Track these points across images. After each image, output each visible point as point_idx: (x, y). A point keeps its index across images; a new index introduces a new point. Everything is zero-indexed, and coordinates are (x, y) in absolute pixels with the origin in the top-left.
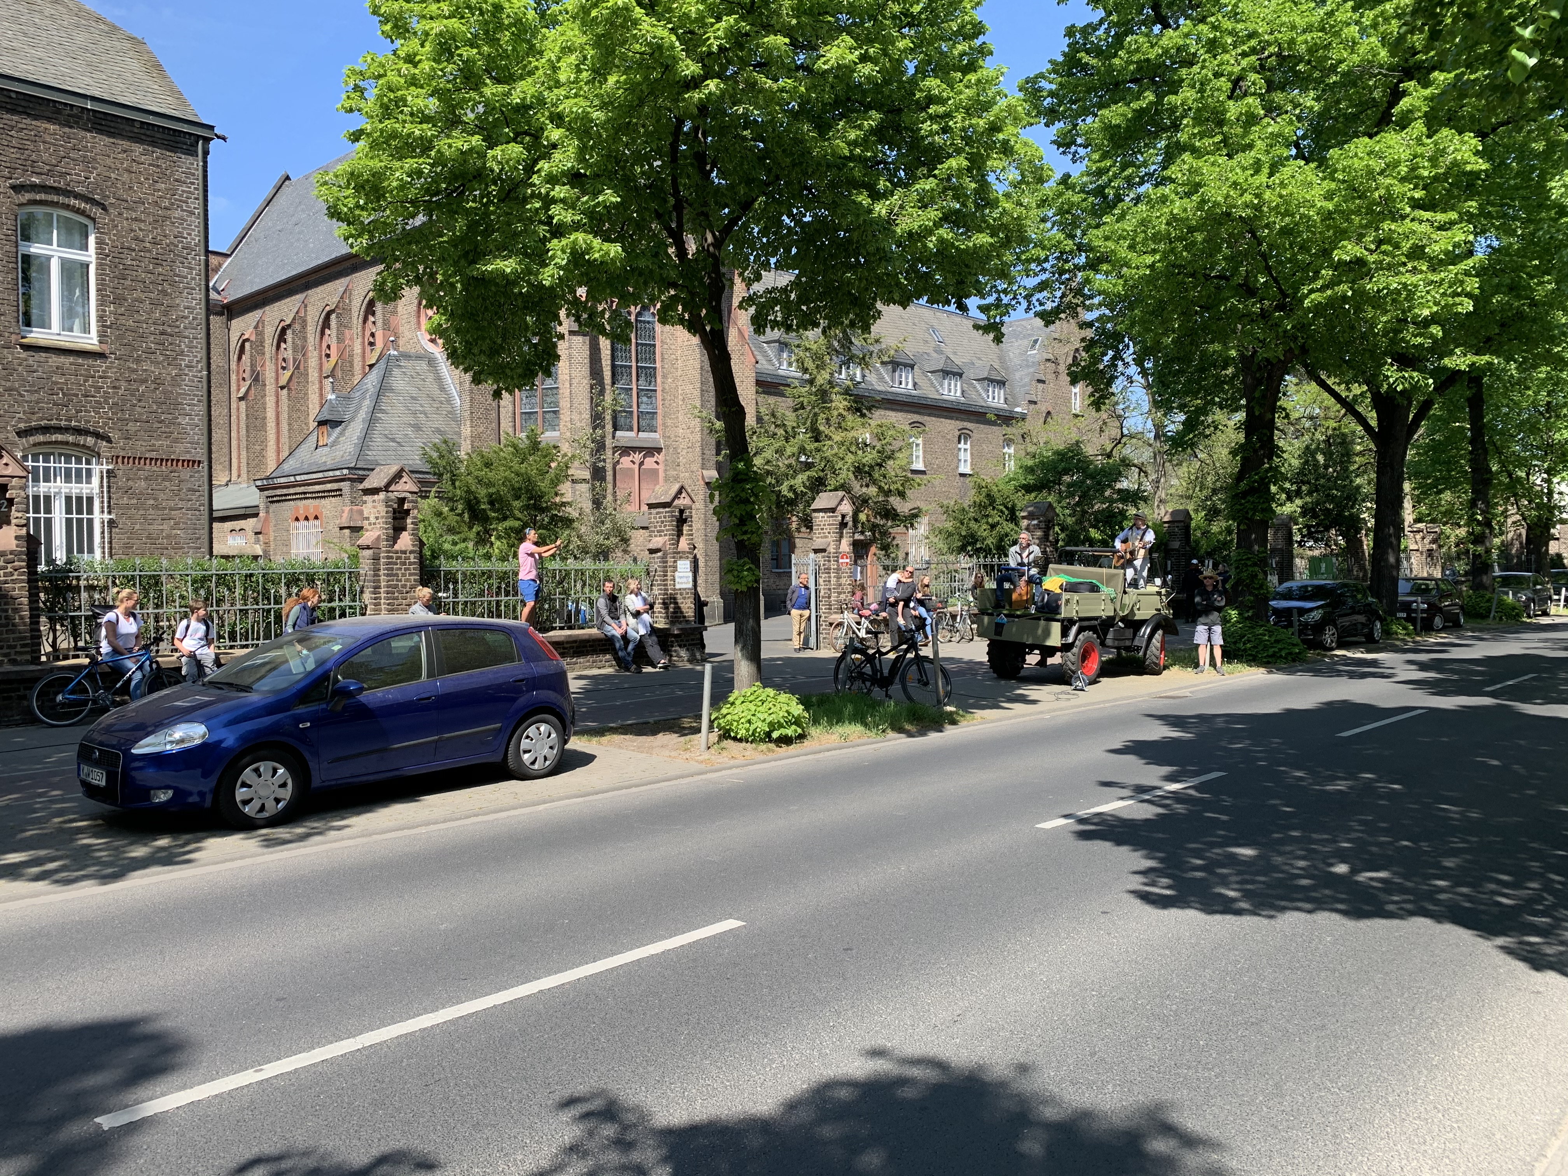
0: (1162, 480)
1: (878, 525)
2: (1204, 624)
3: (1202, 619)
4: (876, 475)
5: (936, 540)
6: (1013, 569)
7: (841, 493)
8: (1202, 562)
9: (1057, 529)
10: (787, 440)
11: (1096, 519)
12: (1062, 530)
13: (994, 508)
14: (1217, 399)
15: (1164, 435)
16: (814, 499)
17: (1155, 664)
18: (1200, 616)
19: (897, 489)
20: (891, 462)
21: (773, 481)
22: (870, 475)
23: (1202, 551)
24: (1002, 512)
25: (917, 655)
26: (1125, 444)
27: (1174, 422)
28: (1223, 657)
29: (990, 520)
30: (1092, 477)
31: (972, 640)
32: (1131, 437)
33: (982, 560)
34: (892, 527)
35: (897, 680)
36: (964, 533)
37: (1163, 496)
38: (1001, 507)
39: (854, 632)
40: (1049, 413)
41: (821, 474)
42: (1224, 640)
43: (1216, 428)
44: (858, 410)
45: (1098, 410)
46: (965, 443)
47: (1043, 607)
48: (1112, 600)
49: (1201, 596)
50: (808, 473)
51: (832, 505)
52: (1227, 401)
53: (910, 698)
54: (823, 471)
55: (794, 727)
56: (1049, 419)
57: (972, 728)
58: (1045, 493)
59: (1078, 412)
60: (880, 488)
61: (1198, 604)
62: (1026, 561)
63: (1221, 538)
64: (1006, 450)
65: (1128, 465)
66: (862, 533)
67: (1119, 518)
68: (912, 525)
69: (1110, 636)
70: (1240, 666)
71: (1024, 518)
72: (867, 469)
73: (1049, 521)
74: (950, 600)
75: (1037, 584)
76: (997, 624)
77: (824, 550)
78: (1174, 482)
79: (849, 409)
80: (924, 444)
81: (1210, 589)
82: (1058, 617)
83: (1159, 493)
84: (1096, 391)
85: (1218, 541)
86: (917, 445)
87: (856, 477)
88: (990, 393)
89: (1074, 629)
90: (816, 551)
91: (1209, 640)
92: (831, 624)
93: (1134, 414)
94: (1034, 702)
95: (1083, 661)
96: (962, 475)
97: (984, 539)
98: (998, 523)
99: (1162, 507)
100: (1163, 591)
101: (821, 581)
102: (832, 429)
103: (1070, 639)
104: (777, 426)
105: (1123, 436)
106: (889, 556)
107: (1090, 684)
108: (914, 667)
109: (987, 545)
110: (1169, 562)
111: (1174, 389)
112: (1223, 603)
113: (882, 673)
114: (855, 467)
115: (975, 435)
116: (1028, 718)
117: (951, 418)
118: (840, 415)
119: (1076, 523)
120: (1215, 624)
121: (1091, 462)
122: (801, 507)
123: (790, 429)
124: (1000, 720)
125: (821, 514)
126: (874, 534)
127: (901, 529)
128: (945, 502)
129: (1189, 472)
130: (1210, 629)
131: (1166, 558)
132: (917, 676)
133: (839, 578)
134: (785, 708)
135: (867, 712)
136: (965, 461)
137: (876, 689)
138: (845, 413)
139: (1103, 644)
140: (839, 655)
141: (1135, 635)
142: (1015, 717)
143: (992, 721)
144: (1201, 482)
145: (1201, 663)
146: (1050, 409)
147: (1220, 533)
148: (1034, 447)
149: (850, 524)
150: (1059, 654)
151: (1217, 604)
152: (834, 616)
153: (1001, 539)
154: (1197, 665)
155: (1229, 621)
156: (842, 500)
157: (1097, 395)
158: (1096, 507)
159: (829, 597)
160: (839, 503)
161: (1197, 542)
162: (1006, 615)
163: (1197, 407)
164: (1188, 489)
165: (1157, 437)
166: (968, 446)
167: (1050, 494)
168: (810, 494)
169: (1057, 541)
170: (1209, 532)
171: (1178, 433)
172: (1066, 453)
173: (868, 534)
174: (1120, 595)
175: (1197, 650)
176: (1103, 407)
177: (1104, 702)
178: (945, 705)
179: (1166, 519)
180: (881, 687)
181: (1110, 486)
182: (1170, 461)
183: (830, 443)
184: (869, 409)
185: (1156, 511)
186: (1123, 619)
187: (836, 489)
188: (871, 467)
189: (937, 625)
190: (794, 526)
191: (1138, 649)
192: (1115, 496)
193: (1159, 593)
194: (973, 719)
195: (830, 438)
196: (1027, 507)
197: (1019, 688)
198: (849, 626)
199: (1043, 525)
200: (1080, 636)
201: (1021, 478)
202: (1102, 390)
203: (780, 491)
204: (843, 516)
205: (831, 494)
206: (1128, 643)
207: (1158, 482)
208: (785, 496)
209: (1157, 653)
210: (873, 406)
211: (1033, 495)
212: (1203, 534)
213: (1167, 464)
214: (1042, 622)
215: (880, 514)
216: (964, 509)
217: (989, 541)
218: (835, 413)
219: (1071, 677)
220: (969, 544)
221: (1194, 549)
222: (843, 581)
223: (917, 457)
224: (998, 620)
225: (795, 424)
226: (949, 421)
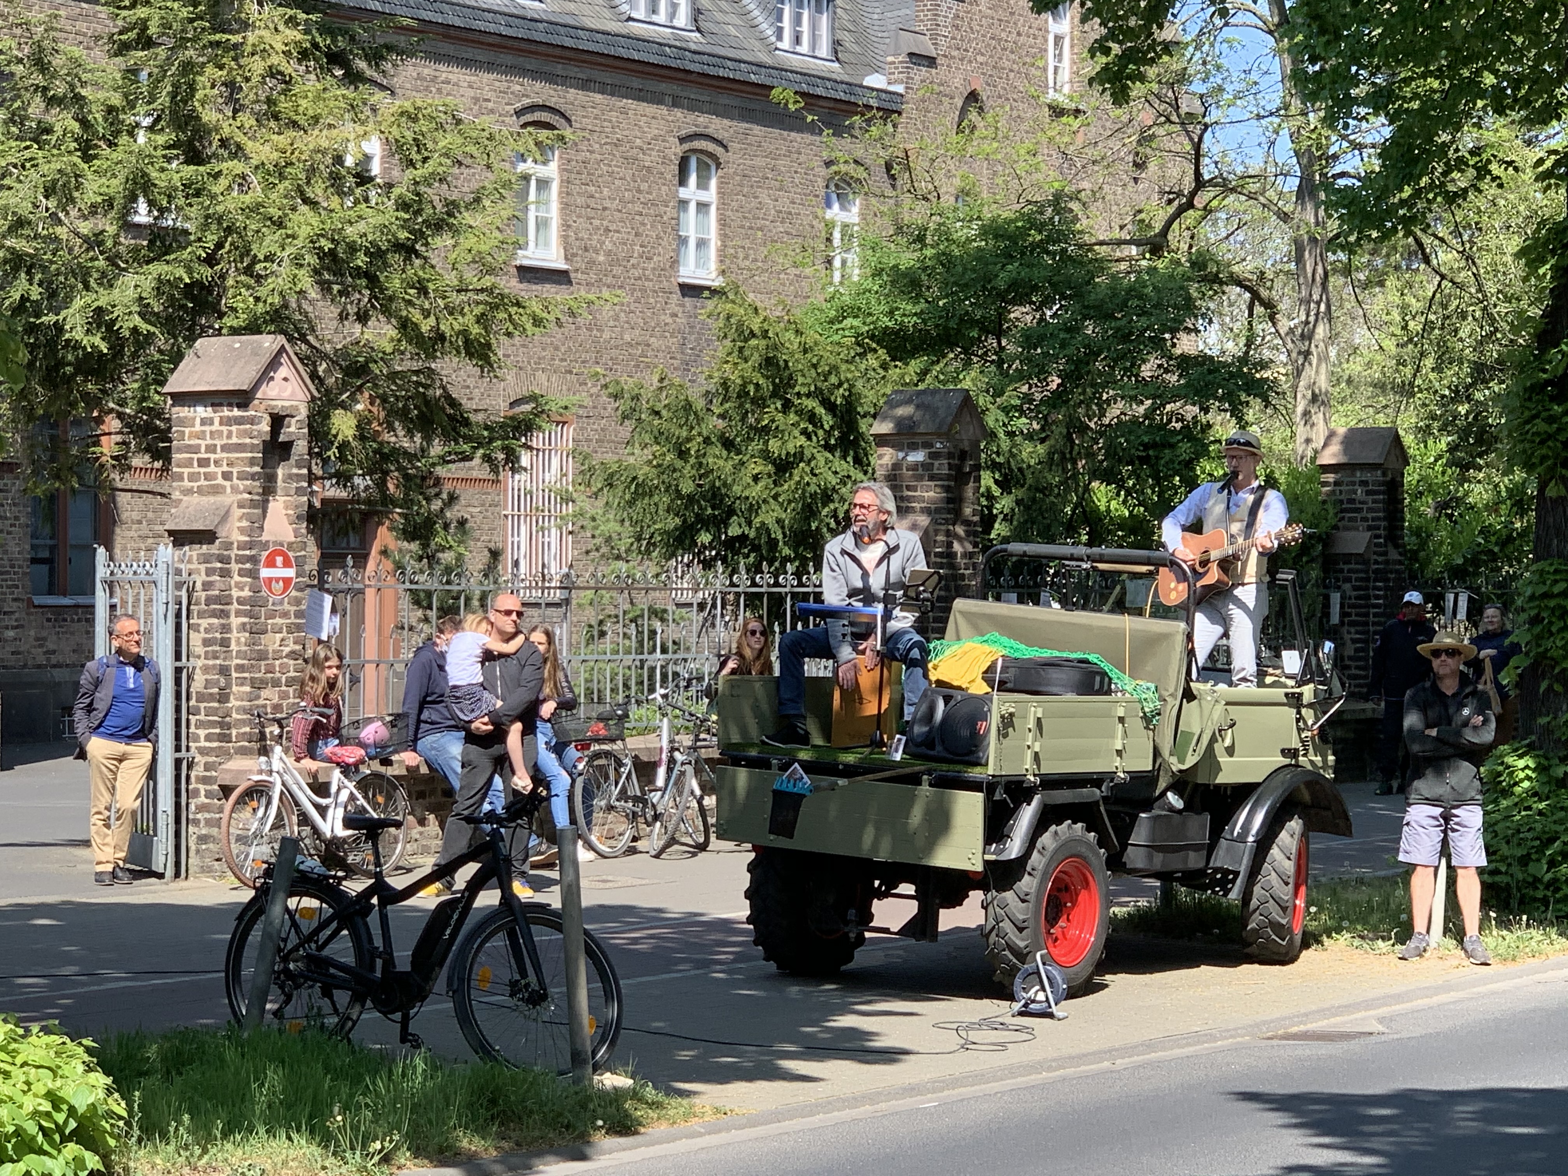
0: (1321, 331)
1: (396, 453)
2: (1432, 801)
3: (1423, 786)
4: (394, 283)
5: (596, 508)
6: (834, 613)
7: (269, 342)
8: (1436, 600)
9: (987, 479)
10: (87, 152)
11: (1111, 451)
12: (1005, 485)
13: (787, 406)
14: (1489, 79)
15: (1327, 185)
16: (176, 358)
17: (1278, 928)
18: (1419, 775)
19: (464, 333)
20: (442, 241)
21: (35, 293)
22: (373, 281)
23: (1438, 562)
24: (812, 418)
25: (508, 898)
26: (1207, 210)
27: (1360, 147)
28: (1485, 904)
29: (774, 445)
30: (1102, 314)
31: (702, 847)
32: (1226, 187)
33: (742, 578)
34: (444, 460)
35: (440, 984)
36: (687, 487)
37: (1323, 383)
38: (811, 404)
39: (304, 820)
40: (973, 97)
41: (205, 273)
42: (1490, 851)
43: (1483, 171)
44: (336, 58)
45: (1121, 97)
46: (702, 184)
47: (928, 741)
48: (1147, 720)
49: (1423, 709)
50: (157, 269)
51: (239, 381)
52: (1516, 85)
53: (483, 1048)
54: (210, 260)
55: (72, 1149)
56: (973, 116)
57: (682, 1146)
58: (952, 359)
59: (1062, 100)
60: (404, 325)
61: (1416, 735)
62: (877, 583)
63: (1495, 521)
64: (835, 212)
65: (1215, 279)
66: (343, 478)
67: (1185, 449)
68: (512, 459)
69: (1140, 836)
70: (1536, 934)
71: (882, 440)
72: (361, 260)
73: (963, 456)
74: (635, 712)
75: (912, 664)
76: (778, 795)
77: (206, 537)
78: (1361, 336)
79: (304, 55)
80: (566, 182)
81: (1449, 687)
82: (976, 773)
83: (1309, 373)
84: (1112, 35)
85: (1486, 531)
86: (543, 184)
87: (325, 287)
88: (786, 23)
89: (1027, 814)
90: (180, 538)
91: (1445, 850)
92: (226, 791)
93: (1235, 113)
94: (890, 1056)
95: (1052, 919)
96: (690, 290)
97: (754, 509)
98: (799, 456)
99: (1318, 418)
100: (1308, 692)
101: (196, 640)
102: (247, 119)
103: (1014, 848)
104: (52, 101)
105: (1200, 183)
106: (432, 559)
107: (1073, 993)
108: (500, 941)
109: (764, 528)
110: (1336, 598)
111: (1357, 37)
112: (1488, 735)
113: (389, 961)
114: (322, 254)
115: (732, 158)
116: (866, 1109)
117: (656, 99)
118: (273, 72)
119: (1049, 462)
120: (1462, 802)
121: (1100, 264)
122: (132, 385)
123: (97, 116)
124: (776, 1117)
125: (202, 412)
126: (381, 485)
127: (477, 468)
128: (629, 384)
129: (1404, 308)
130: (1447, 818)
131: (1325, 585)
132: (507, 972)
133: (256, 632)
134: (44, 1082)
135: (333, 1093)
136: (702, 244)
137: (371, 1016)
138: (289, 68)
139: (1115, 863)
140: (247, 895)
141: (1216, 833)
142: (826, 1106)
143: (753, 1122)
144: (1441, 344)
145: (1420, 925)
146: (978, 85)
147: (1493, 507)
148: (922, 207)
149: (301, 447)
150: (976, 896)
151: (1470, 736)
152: (238, 764)
153: (809, 511)
154: (1405, 932)
155: (1506, 793)
156: (274, 364)
157: (1116, 49)
158: (1113, 412)
159: (223, 698)
160: (265, 376)
161: (1422, 534)
162: (808, 767)
163: (1427, 100)
164: (1400, 362)
165: (1306, 191)
166: (711, 195)
167: (967, 364)
168: (161, 341)
169: (988, 521)
170: (1459, 501)
171: (1367, 179)
172: (1023, 233)
173: (361, 482)
174: (1173, 703)
175: (1407, 884)
176: (1137, 89)
177: (1111, 1053)
178: (596, 1068)
179: (1330, 457)
180: (386, 1009)
181: (1157, 343)
182: (1347, 271)
183: (237, 167)
184: (375, 57)
185: (1301, 431)
186: (1179, 784)
187: (253, 328)
188: (377, 254)
189: (588, 795)
190: (108, 447)
191: (1226, 878)
192: (1173, 378)
193: (1295, 700)
194: (689, 1115)
195: (238, 152)
196: (892, 404)
197: (845, 1010)
198: (289, 798)
199: (942, 467)
200: (1046, 839)
201: (879, 309)
202: (1130, 33)
203: (59, 328)
204: (278, 421)
205: (237, 342)
206: (1195, 861)
207: (1308, 337)
208: (77, 346)
209: (1285, 893)
210: (390, 48)
211: (915, 365)
212: (1442, 506)
213: (1336, 281)
214: (925, 789)
215: (403, 416)
216: (688, 407)
217: (769, 516)
218: (257, 66)
219: (1013, 971)
220: (705, 523)
221: (1414, 556)
222: (272, 642)
223: (542, 224)
224: (782, 782)
225: (116, 100)
226: (651, 109)
